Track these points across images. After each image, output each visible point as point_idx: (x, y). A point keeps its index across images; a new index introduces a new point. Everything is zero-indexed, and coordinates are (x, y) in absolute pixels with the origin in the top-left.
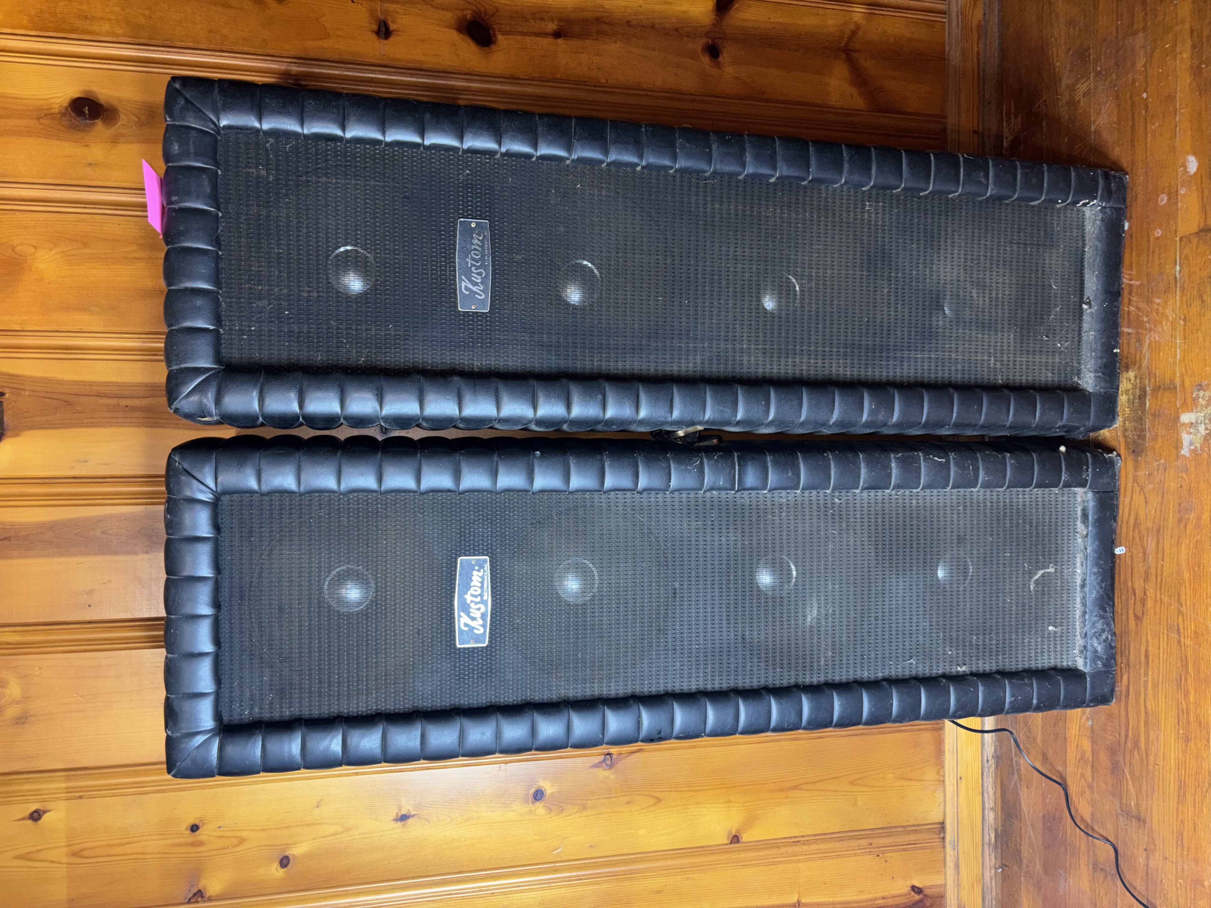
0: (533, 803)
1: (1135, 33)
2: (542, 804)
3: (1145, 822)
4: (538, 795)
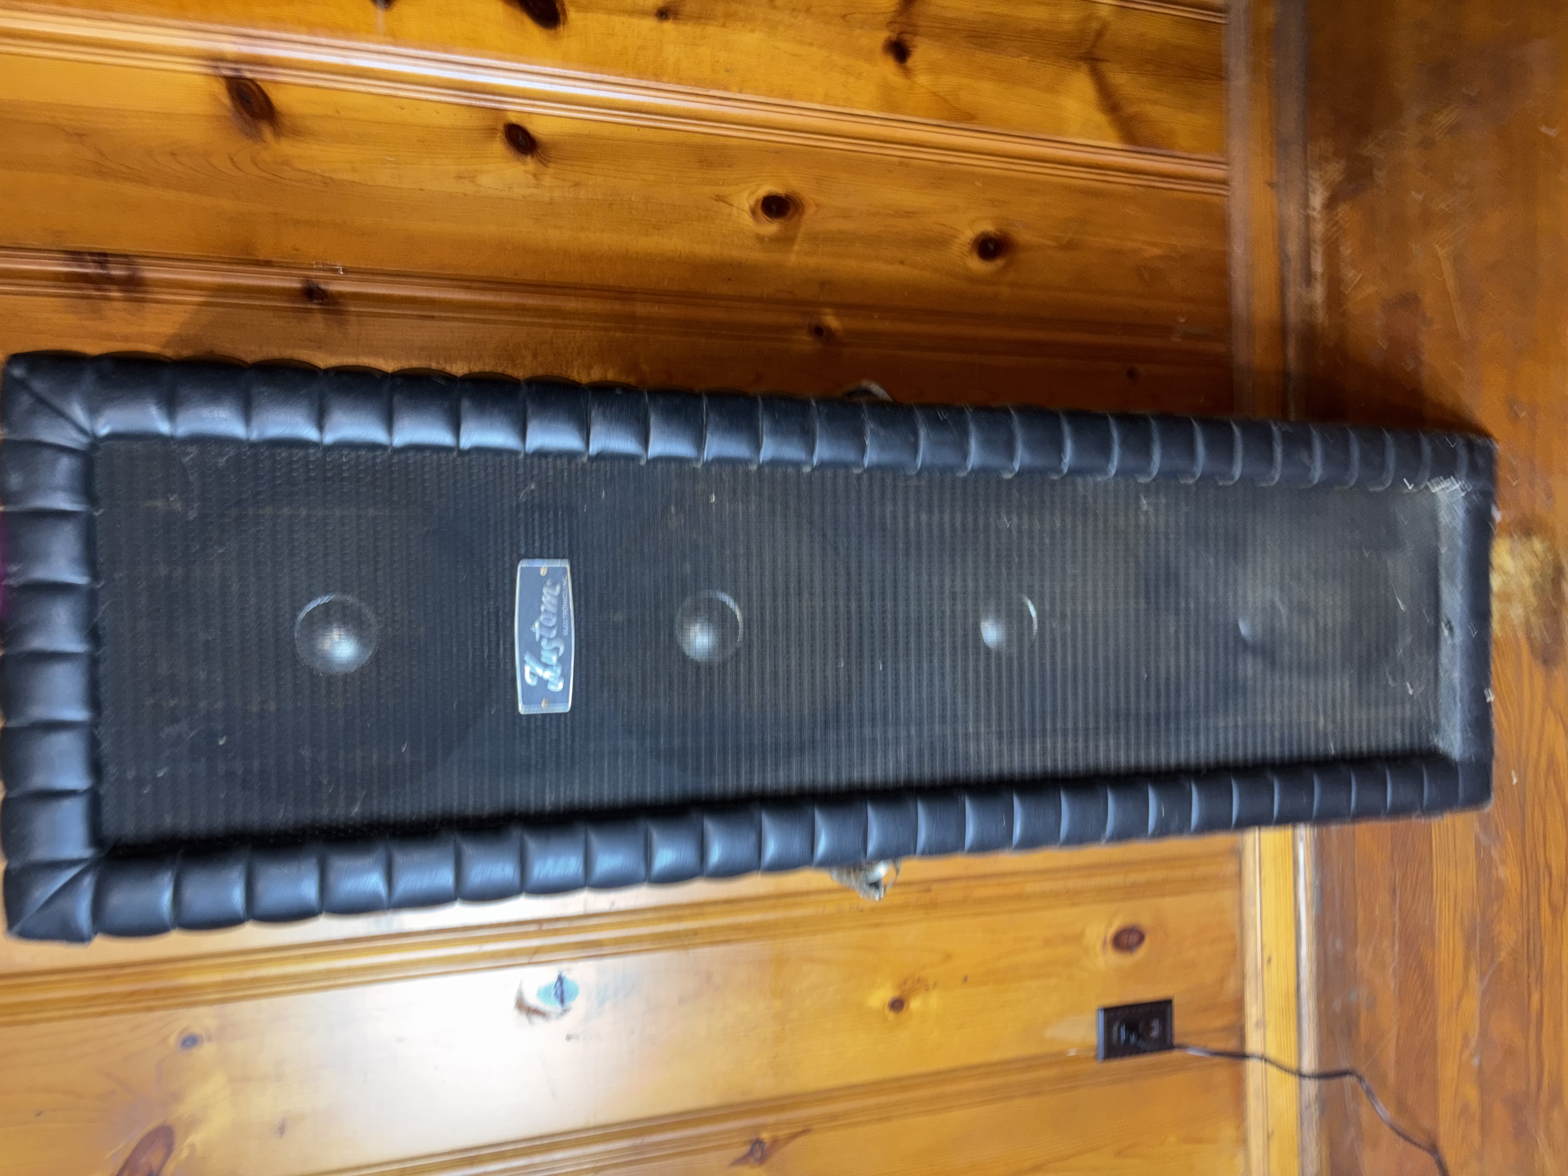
1: (1531, 40)
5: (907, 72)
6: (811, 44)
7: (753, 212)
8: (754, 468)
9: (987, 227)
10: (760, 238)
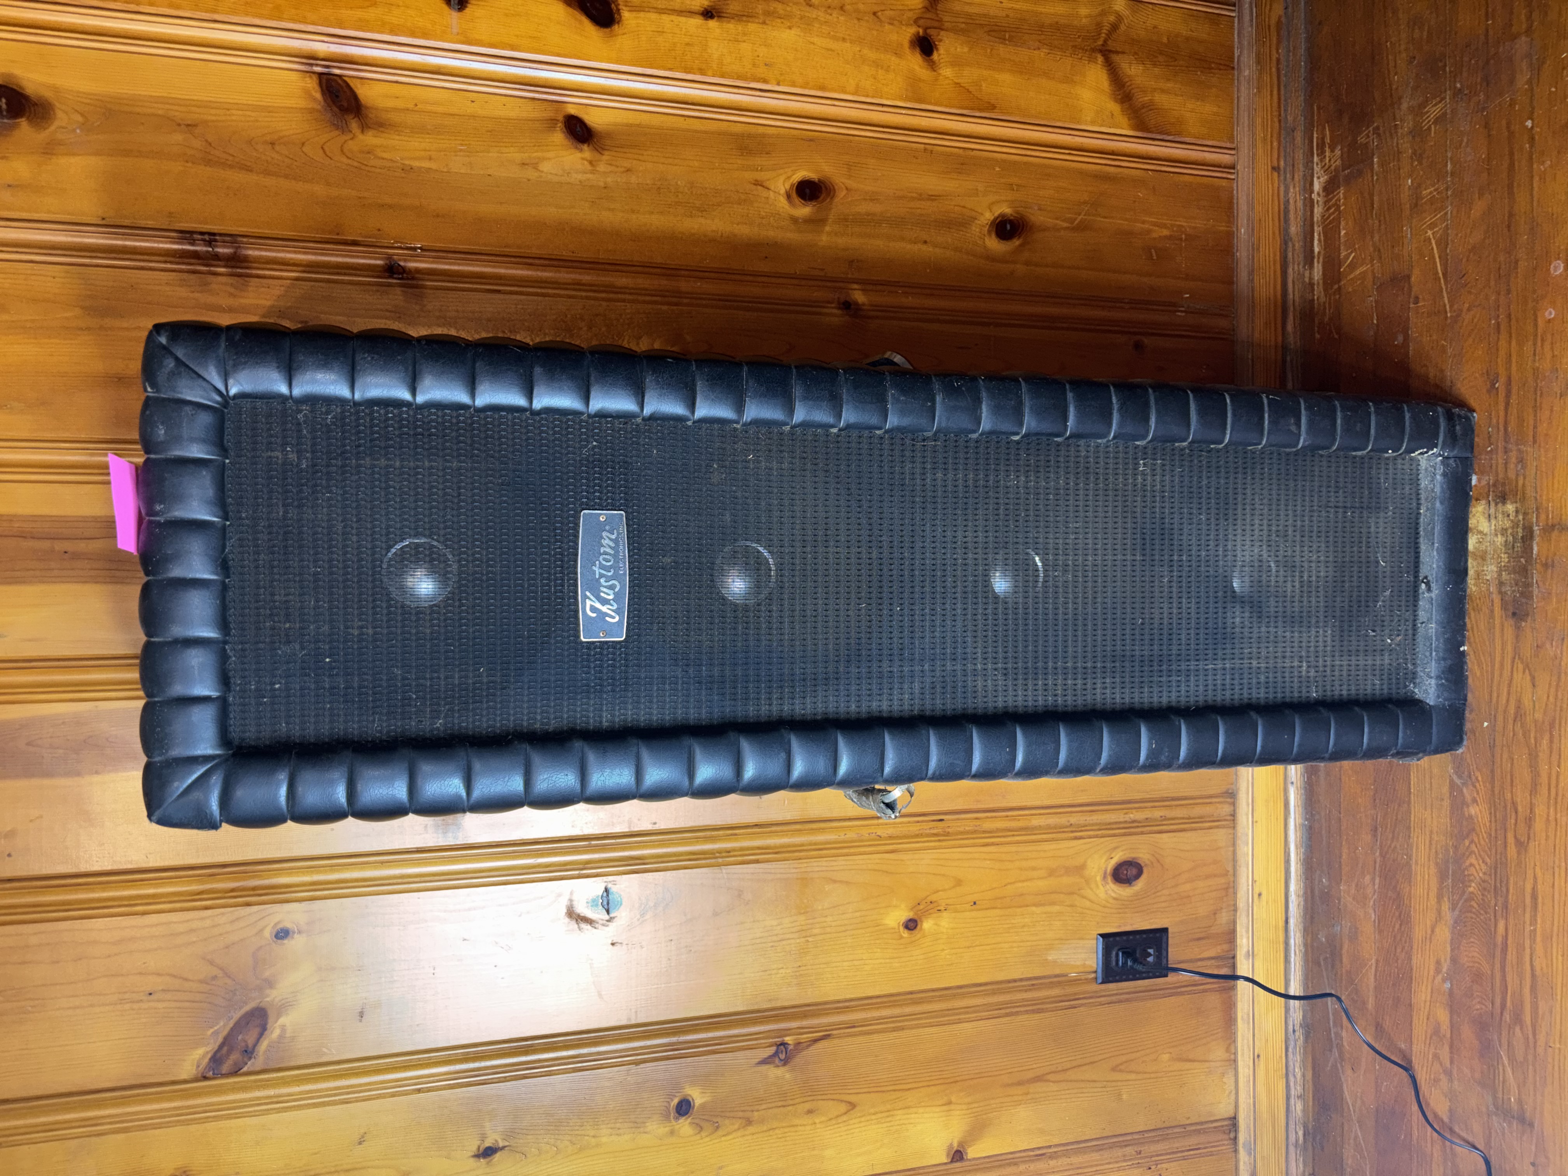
0: (676, 1119)
1: (1514, 37)
2: (689, 1120)
3: (1531, 1125)
4: (684, 1108)
5: (932, 66)
6: (844, 40)
7: (788, 196)
8: (787, 428)
9: (1006, 209)
10: (794, 220)
